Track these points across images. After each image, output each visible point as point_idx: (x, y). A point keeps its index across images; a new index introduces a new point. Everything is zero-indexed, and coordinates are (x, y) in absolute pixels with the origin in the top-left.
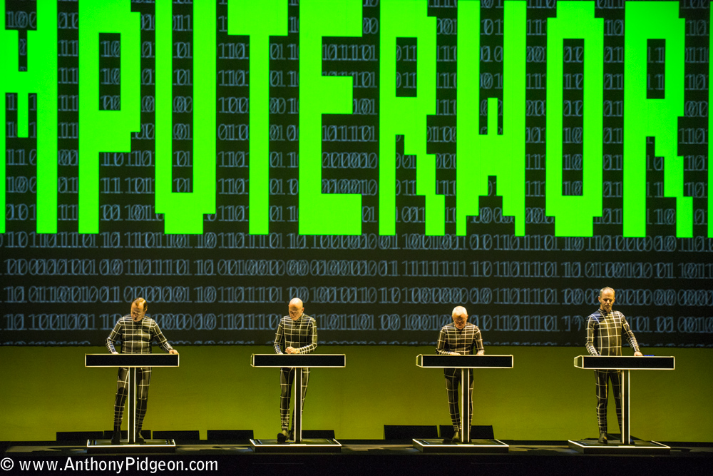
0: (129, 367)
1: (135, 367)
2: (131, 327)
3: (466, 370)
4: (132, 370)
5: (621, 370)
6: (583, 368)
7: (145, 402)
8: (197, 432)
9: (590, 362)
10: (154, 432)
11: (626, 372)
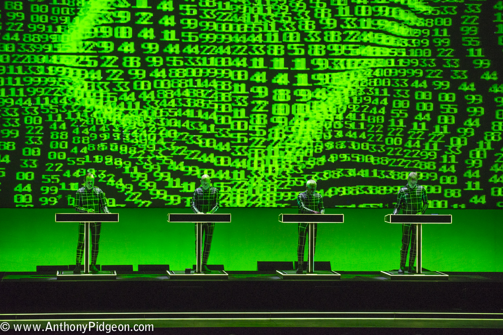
0: (85, 222)
1: (89, 222)
2: (85, 195)
3: (312, 224)
4: (87, 224)
5: (416, 224)
6: (390, 223)
7: (97, 246)
8: (131, 267)
9: (395, 219)
10: (102, 266)
11: (419, 225)
